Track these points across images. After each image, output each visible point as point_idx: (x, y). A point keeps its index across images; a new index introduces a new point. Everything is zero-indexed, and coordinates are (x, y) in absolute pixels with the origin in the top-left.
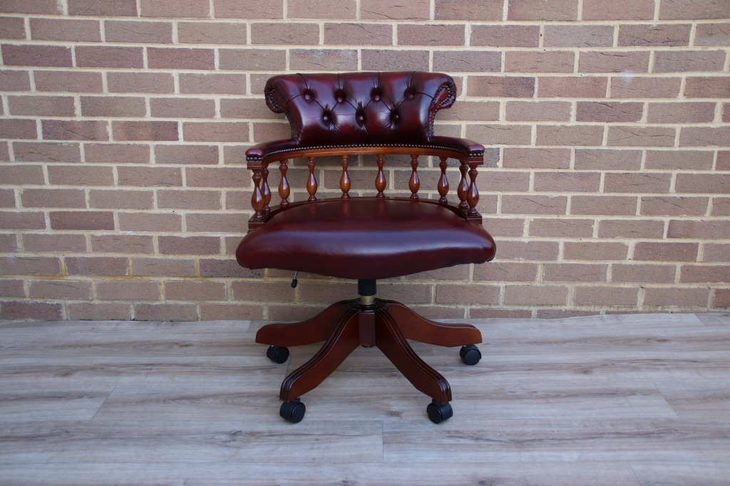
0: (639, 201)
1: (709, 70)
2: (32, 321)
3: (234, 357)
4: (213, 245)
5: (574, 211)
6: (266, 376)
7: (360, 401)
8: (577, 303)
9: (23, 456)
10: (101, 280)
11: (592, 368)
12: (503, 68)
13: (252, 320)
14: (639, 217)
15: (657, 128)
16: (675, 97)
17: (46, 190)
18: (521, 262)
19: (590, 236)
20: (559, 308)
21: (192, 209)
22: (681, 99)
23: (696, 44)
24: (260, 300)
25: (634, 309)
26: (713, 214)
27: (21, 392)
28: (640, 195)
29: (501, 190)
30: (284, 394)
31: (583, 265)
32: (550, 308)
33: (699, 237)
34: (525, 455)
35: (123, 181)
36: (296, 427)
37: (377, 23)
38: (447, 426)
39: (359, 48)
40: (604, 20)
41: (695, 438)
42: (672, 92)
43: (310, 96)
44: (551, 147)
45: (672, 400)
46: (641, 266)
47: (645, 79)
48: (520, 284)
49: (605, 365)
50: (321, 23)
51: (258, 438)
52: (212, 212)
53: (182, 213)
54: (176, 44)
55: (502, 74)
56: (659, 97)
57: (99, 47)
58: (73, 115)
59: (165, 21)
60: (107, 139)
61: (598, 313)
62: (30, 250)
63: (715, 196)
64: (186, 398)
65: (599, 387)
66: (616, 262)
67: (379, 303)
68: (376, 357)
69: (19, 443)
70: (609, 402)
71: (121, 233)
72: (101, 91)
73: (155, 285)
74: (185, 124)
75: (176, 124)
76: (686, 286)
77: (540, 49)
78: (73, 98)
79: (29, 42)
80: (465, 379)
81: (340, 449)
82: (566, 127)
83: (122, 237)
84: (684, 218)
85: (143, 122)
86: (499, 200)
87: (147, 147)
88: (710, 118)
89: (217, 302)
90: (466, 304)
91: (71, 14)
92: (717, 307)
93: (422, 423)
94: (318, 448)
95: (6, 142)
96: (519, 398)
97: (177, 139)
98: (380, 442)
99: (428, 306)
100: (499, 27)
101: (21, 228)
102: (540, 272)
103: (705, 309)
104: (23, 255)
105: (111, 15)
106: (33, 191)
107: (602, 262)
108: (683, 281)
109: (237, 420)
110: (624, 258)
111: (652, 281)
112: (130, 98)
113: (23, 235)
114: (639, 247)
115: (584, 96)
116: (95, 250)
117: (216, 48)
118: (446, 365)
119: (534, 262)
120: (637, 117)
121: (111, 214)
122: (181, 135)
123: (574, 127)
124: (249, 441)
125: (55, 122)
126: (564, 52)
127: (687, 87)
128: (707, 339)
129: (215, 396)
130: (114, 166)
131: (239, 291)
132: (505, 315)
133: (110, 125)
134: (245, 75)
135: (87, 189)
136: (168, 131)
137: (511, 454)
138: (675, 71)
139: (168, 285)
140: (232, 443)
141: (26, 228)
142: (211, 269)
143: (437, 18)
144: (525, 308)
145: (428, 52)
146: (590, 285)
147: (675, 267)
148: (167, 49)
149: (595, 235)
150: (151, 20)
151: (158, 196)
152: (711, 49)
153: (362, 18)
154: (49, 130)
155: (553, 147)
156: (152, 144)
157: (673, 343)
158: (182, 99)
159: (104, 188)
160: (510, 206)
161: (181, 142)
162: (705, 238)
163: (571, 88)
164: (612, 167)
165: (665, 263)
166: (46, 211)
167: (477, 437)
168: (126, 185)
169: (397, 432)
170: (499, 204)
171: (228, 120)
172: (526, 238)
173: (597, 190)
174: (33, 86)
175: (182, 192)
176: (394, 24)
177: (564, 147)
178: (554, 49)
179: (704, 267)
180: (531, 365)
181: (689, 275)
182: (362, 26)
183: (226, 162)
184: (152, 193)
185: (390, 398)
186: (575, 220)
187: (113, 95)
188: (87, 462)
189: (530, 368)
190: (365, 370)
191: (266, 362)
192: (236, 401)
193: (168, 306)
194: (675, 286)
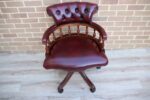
11: (124, 70)
43: (58, 12)
53: (32, 33)
71: (19, 37)
75: (26, 14)
82: (125, 11)
85: (18, 14)
87: (20, 19)
97: (27, 17)
102: (114, 41)
108: (144, 43)
110: (133, 39)
114: (137, 37)
116: (14, 41)
133: (10, 15)
147: (143, 40)
149: (127, 34)
158: (27, 8)
166: (1, 34)
171: (39, 12)
183: (40, 22)
184: (24, 29)
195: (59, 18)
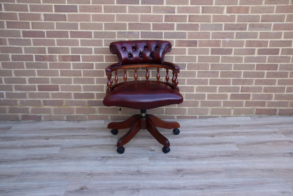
0: (231, 80)
1: (253, 38)
2: (32, 121)
3: (100, 133)
4: (92, 96)
5: (210, 84)
6: (111, 139)
7: (141, 147)
8: (212, 114)
9: (40, 164)
10: (55, 107)
11: (215, 135)
12: (187, 37)
13: (105, 120)
14: (231, 86)
15: (237, 57)
16: (243, 47)
17: (36, 78)
18: (193, 100)
19: (216, 92)
20: (206, 115)
21: (85, 84)
22: (244, 47)
23: (249, 30)
24: (107, 114)
25: (230, 115)
26: (255, 84)
27: (34, 145)
28: (232, 78)
29: (187, 77)
30: (118, 145)
31: (214, 101)
32: (203, 115)
33: (251, 92)
34: (192, 162)
35: (62, 75)
36: (122, 155)
37: (146, 23)
38: (168, 154)
39: (140, 31)
40: (219, 22)
41: (243, 156)
42: (242, 45)
43: (124, 49)
44: (203, 63)
45: (238, 145)
46: (233, 101)
47: (233, 41)
48: (193, 107)
49: (219, 134)
50: (127, 23)
51: (110, 158)
52: (91, 85)
53: (82, 85)
54: (79, 30)
55: (187, 39)
56: (237, 47)
57: (54, 31)
58: (45, 53)
59: (76, 22)
60: (57, 61)
61: (219, 117)
62: (31, 98)
63: (256, 78)
64: (87, 146)
65: (216, 141)
66: (224, 100)
67: (147, 116)
68: (146, 132)
69: (38, 160)
70: (219, 146)
71: (61, 92)
72: (55, 45)
73: (73, 109)
74: (82, 56)
75: (79, 56)
76: (247, 108)
77: (199, 31)
78: (45, 48)
79: (31, 30)
80: (175, 139)
81: (136, 161)
82: (208, 56)
83: (62, 93)
84: (246, 86)
85: (69, 55)
86: (186, 80)
87: (70, 64)
88: (254, 54)
89: (93, 114)
90: (175, 114)
91: (45, 20)
92: (257, 114)
93: (161, 153)
94: (129, 161)
95: (23, 62)
96: (191, 145)
97: (80, 61)
98: (148, 159)
99: (163, 115)
100: (185, 24)
101: (28, 90)
102: (200, 103)
103: (253, 115)
104: (29, 99)
105: (58, 20)
106: (32, 78)
107: (220, 100)
108: (246, 106)
109: (104, 153)
110: (227, 99)
111: (236, 106)
112: (64, 47)
113: (29, 93)
114: (232, 95)
115: (213, 46)
116: (52, 98)
117: (93, 31)
118: (168, 135)
119: (197, 100)
120: (231, 53)
121: (58, 86)
122: (81, 60)
123: (210, 56)
124: (108, 159)
125: (39, 56)
126: (207, 32)
127: (246, 44)
128: (252, 125)
129: (96, 145)
130: (59, 70)
131: (101, 111)
132: (188, 118)
133: (58, 56)
134: (102, 40)
135: (50, 77)
136: (77, 58)
137: (187, 162)
138: (242, 38)
139: (77, 109)
140: (103, 160)
141: (30, 90)
142: (91, 103)
143: (165, 21)
144: (195, 115)
145: (162, 32)
146: (216, 108)
147: (243, 102)
148: (77, 31)
149: (217, 91)
150: (71, 22)
151: (74, 80)
152: (253, 31)
153: (141, 21)
154: (37, 58)
155: (204, 63)
156: (71, 62)
157: (241, 127)
158: (82, 48)
159: (56, 77)
160: (190, 82)
161: (81, 62)
162: (253, 92)
163: (209, 44)
164: (223, 69)
165: (240, 100)
166: (36, 85)
167: (177, 157)
168: (63, 76)
169: (153, 156)
170: (186, 82)
171: (97, 55)
172: (195, 93)
173: (218, 77)
174: (32, 44)
175: (82, 78)
176: (151, 23)
177: (207, 63)
178: (204, 31)
179: (252, 101)
180: (196, 134)
181: (248, 104)
182: (141, 24)
183: (96, 68)
184: (71, 79)
185: (151, 146)
186: (211, 87)
187: (59, 47)
188: (59, 166)
189: (195, 135)
190: (143, 137)
191: (111, 134)
192: (102, 147)
193: (77, 116)
194: (243, 108)
195: (124, 56)
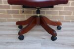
30: (19, 34)
119: (71, 11)
172: (70, 6)
185: (43, 36)
